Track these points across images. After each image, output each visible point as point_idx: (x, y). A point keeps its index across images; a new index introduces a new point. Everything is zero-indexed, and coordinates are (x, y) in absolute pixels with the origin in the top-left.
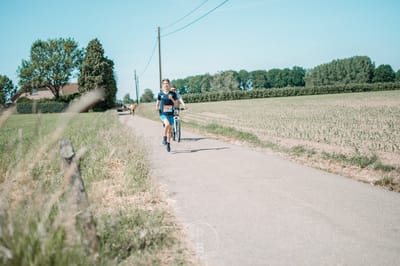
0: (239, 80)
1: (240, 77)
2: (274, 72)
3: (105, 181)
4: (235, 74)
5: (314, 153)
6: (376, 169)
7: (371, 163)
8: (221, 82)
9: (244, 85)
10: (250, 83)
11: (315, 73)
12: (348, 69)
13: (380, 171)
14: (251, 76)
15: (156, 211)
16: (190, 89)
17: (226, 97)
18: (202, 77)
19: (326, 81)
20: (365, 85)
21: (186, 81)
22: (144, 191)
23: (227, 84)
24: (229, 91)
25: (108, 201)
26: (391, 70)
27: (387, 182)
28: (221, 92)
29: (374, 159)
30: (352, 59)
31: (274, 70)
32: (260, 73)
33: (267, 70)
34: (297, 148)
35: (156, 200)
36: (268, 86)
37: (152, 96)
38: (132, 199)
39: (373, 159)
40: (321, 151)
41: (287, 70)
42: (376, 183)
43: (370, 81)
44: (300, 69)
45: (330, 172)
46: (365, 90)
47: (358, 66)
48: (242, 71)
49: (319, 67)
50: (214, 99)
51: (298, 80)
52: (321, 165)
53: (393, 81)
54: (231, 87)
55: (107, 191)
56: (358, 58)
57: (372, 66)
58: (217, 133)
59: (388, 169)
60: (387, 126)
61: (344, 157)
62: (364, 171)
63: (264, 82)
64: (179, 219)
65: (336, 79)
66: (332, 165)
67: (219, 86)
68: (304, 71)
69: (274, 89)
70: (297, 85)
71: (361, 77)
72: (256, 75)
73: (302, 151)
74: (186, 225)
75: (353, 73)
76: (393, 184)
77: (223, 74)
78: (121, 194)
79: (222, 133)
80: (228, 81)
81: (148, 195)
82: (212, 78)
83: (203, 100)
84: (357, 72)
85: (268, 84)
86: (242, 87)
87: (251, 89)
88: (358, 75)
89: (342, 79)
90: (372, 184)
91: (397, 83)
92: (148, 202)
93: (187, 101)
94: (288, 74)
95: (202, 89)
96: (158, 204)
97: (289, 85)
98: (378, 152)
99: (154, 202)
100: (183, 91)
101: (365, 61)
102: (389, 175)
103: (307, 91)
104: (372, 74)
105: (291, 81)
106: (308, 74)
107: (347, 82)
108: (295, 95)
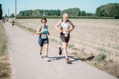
0: (41, 12)
1: (41, 11)
2: (52, 11)
4: (40, 10)
5: (57, 41)
6: (73, 49)
7: (72, 47)
8: (35, 12)
9: (42, 14)
10: (44, 13)
12: (73, 11)
13: (74, 50)
14: (44, 11)
15: (6, 63)
17: (36, 18)
18: (30, 11)
20: (78, 16)
21: (25, 11)
22: (3, 55)
24: (38, 16)
26: (85, 12)
28: (35, 16)
29: (73, 45)
30: (74, 9)
32: (47, 11)
33: (49, 10)
34: (52, 39)
35: (7, 59)
36: (49, 15)
37: (14, 15)
40: (59, 41)
42: (72, 53)
43: (79, 15)
44: (59, 10)
47: (76, 10)
49: (65, 10)
50: (33, 18)
53: (86, 16)
54: (38, 14)
56: (76, 8)
57: (80, 11)
58: (31, 31)
59: (76, 49)
60: (79, 33)
62: (69, 49)
63: (48, 13)
64: (12, 66)
67: (35, 14)
69: (51, 16)
70: (58, 15)
72: (46, 11)
73: (54, 40)
74: (13, 69)
75: (75, 13)
76: (76, 54)
77: (36, 10)
79: (32, 32)
80: (38, 12)
81: (4, 57)
82: (33, 11)
83: (29, 18)
84: (76, 12)
85: (50, 14)
86: (42, 15)
87: (44, 15)
88: (76, 13)
89: (71, 14)
90: (70, 54)
91: (87, 17)
92: (4, 59)
93: (24, 18)
94: (55, 11)
95: (30, 14)
96: (7, 60)
97: (56, 15)
98: (74, 43)
99: (6, 60)
100: (24, 15)
101: (78, 9)
102: (76, 51)
103: (61, 17)
104: (80, 13)
105: (56, 13)
106: (61, 12)
107: (73, 15)
108: (57, 18)
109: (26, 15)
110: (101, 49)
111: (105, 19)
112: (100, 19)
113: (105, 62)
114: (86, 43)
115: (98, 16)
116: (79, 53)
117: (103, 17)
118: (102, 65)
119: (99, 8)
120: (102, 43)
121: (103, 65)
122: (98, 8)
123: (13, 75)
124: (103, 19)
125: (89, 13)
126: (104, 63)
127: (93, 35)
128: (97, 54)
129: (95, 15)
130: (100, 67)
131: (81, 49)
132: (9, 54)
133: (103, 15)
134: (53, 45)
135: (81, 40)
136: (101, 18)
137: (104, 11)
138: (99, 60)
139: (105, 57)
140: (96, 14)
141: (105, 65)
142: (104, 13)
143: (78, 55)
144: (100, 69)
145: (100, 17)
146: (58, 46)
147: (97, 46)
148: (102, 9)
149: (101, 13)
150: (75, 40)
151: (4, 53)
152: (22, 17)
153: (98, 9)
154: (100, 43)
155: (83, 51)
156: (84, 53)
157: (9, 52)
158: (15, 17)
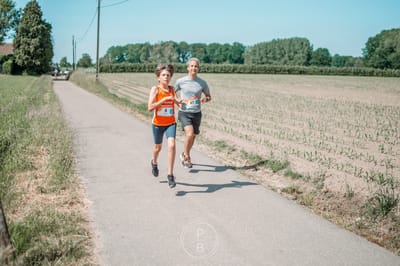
0: (179, 51)
1: (180, 49)
2: (215, 47)
3: (29, 173)
4: (175, 45)
5: (234, 150)
6: (286, 175)
7: (283, 168)
8: (160, 52)
9: (183, 57)
10: (189, 55)
11: (255, 51)
12: (286, 49)
13: (289, 178)
14: (191, 49)
15: (73, 214)
16: (129, 57)
18: (142, 46)
19: (264, 60)
20: (302, 67)
21: (126, 48)
22: (64, 189)
23: (166, 55)
25: (28, 198)
26: (328, 54)
27: (294, 190)
29: (287, 164)
30: (291, 40)
31: (214, 44)
32: (200, 46)
33: (208, 44)
34: (219, 142)
35: (74, 201)
36: (207, 60)
37: (89, 60)
38: (52, 197)
39: (285, 164)
40: (240, 149)
41: (227, 45)
42: (284, 190)
43: (307, 64)
44: (240, 45)
46: (301, 73)
48: (182, 43)
49: (259, 45)
50: (152, 70)
51: (238, 56)
53: (330, 65)
54: (170, 58)
55: (29, 186)
56: (297, 39)
57: (310, 48)
59: (296, 176)
60: (306, 125)
62: (276, 176)
63: (204, 55)
64: (92, 225)
65: (275, 59)
67: (158, 56)
68: (244, 48)
69: (212, 65)
70: (236, 62)
71: (299, 58)
72: (197, 49)
73: (224, 146)
74: (97, 233)
75: (292, 54)
76: (298, 193)
77: (163, 44)
78: (42, 191)
80: (168, 52)
81: (66, 195)
82: (151, 47)
83: (141, 70)
84: (296, 53)
85: (208, 58)
86: (181, 59)
88: (296, 56)
89: (279, 59)
90: (279, 191)
91: (333, 68)
92: (66, 203)
93: (124, 70)
94: (227, 49)
95: (142, 58)
96: (75, 206)
97: (228, 61)
98: (291, 157)
99: (72, 204)
100: (121, 59)
101: (304, 43)
102: (296, 183)
103: (245, 69)
104: (309, 57)
105: (231, 56)
106: (248, 51)
107: (285, 63)
108: (233, 72)
109: (131, 61)
110: (381, 176)
111: (395, 76)
112: (377, 75)
113: (394, 219)
114: (331, 155)
115: (373, 66)
116: (308, 188)
117: (389, 70)
118: (384, 230)
119: (375, 39)
120: (383, 157)
121: (387, 231)
122: (371, 40)
123: (100, 253)
124: (389, 76)
125: (341, 55)
126: (391, 224)
127: (353, 132)
128: (367, 193)
129: (362, 62)
130: (375, 238)
131: (313, 177)
132: (81, 186)
133: (388, 65)
135: (315, 146)
136: (383, 75)
137: (392, 50)
138: (374, 213)
139: (395, 204)
140: (366, 58)
141: (392, 232)
142: (393, 55)
143: (304, 194)
144: (375, 242)
145: (379, 70)
147: (367, 167)
148: (387, 42)
149: (382, 55)
150: (294, 146)
152: (117, 67)
153: (373, 44)
154: (379, 157)
155: (320, 183)
156: (325, 189)
157: (80, 180)
158: (93, 65)
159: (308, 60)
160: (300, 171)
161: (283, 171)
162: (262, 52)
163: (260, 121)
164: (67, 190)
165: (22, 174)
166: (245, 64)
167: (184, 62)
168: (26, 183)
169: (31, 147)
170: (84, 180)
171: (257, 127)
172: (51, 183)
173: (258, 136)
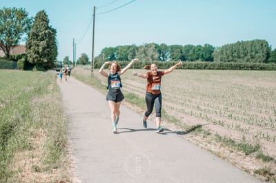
0: (160, 52)
1: (161, 50)
2: (189, 47)
3: (27, 153)
4: (157, 46)
5: (208, 134)
6: (258, 157)
7: (254, 151)
8: (144, 52)
9: (163, 56)
10: (168, 54)
11: (222, 51)
12: (249, 49)
13: (261, 160)
14: (170, 49)
16: (119, 56)
18: (129, 47)
19: (230, 58)
20: (262, 64)
21: (116, 49)
22: (56, 168)
23: (149, 55)
24: (151, 61)
25: (23, 176)
27: (266, 172)
28: (144, 61)
29: (258, 147)
30: (253, 42)
32: (177, 47)
33: (183, 46)
34: (196, 127)
35: (65, 179)
36: (183, 59)
37: (87, 59)
38: (44, 176)
39: (256, 147)
40: (215, 133)
41: (199, 48)
42: (256, 172)
43: (266, 61)
44: (210, 47)
45: (219, 157)
46: (262, 69)
47: (257, 48)
48: (162, 45)
49: (226, 46)
50: (138, 66)
51: (208, 56)
52: (213, 148)
54: (152, 57)
56: (257, 40)
57: (269, 49)
58: (133, 103)
59: (267, 159)
60: (272, 112)
61: (233, 142)
62: (248, 158)
63: (180, 55)
65: (239, 57)
66: (222, 149)
67: (143, 55)
68: (213, 48)
69: (187, 63)
70: (207, 60)
71: (260, 57)
72: (174, 48)
75: (254, 53)
76: (270, 175)
77: (147, 46)
78: (37, 170)
79: (137, 104)
80: (151, 52)
81: (57, 174)
82: (137, 48)
84: (257, 52)
85: (183, 57)
86: (162, 58)
87: (168, 60)
88: (257, 55)
89: (243, 57)
90: (252, 173)
92: (57, 181)
94: (200, 50)
95: (129, 57)
97: (200, 59)
98: (262, 141)
99: (62, 182)
100: (113, 58)
101: (264, 44)
102: (267, 165)
103: (214, 65)
104: (268, 55)
105: (202, 55)
106: (217, 51)
107: (248, 60)
108: (205, 68)
109: (120, 59)
132: (71, 165)
134: (198, 145)
146: (213, 146)
151: (56, 164)
157: (72, 160)
158: (90, 63)
159: (267, 58)
160: (271, 155)
161: (255, 154)
162: (228, 52)
163: (231, 109)
164: (59, 169)
165: (21, 154)
166: (215, 62)
167: (164, 60)
168: (24, 161)
169: (31, 129)
170: (74, 159)
171: (228, 113)
172: (46, 162)
173: (230, 122)
